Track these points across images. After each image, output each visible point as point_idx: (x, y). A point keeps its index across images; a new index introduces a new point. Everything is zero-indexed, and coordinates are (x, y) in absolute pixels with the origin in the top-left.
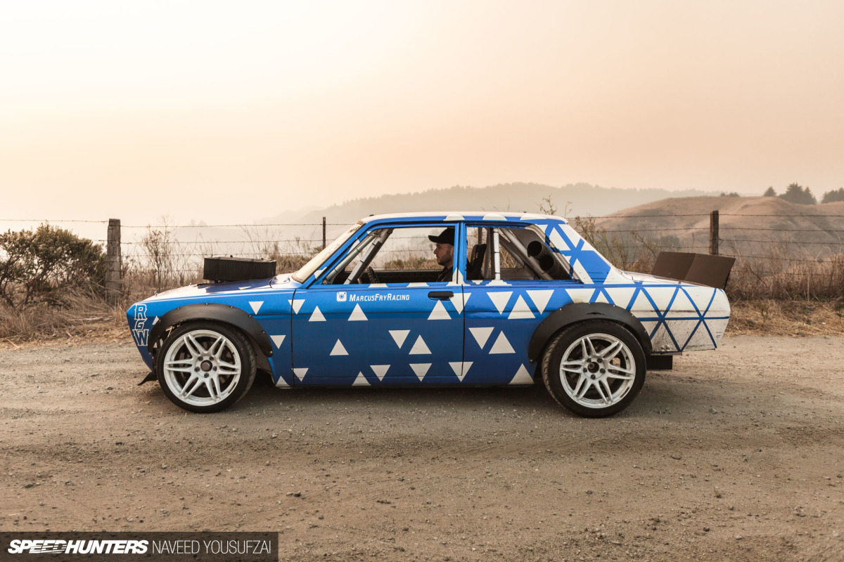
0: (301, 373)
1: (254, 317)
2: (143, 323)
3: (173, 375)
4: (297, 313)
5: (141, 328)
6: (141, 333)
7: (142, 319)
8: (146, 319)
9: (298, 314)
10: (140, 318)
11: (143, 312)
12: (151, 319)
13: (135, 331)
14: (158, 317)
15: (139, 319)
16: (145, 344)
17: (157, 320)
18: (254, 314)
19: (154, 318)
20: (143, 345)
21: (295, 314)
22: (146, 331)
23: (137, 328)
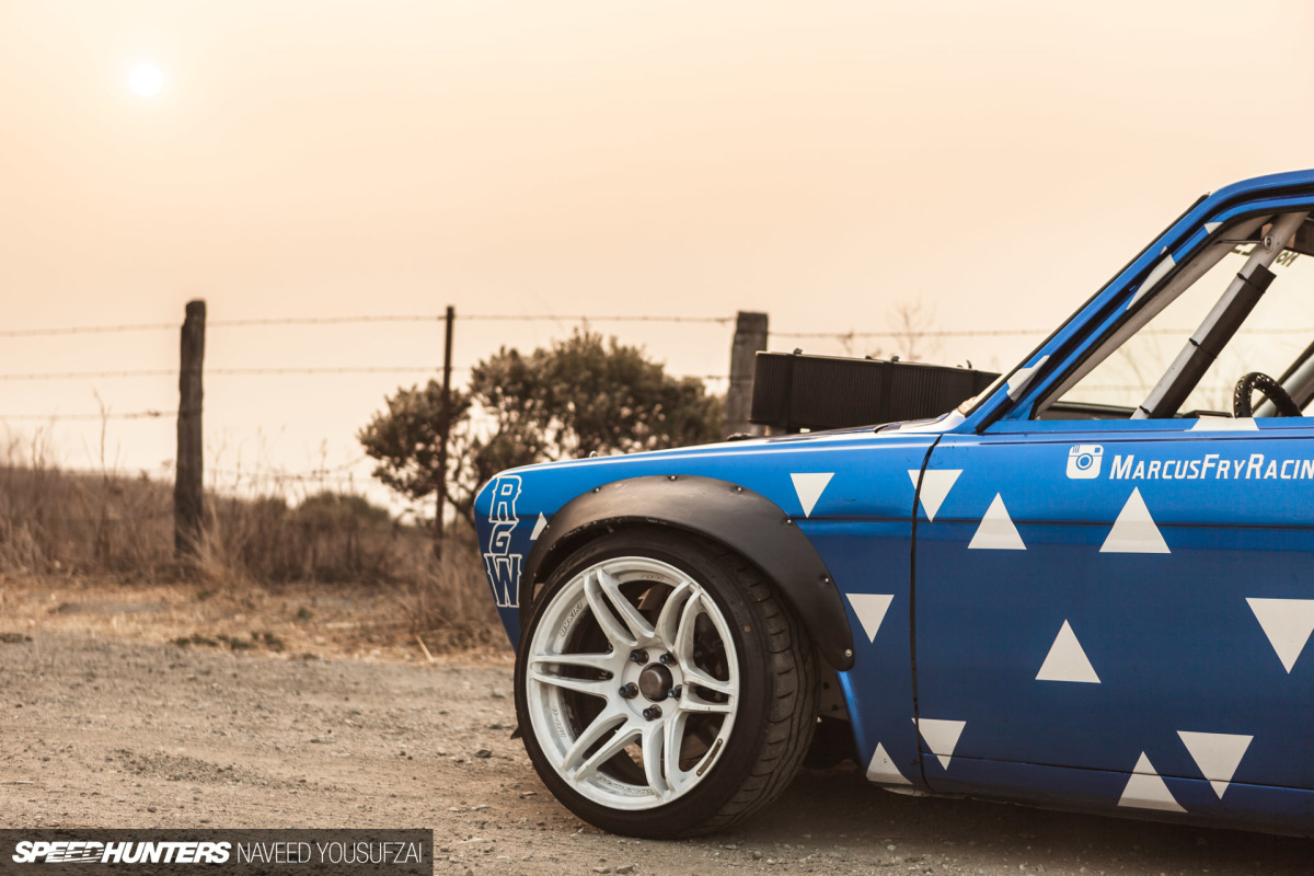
0: (942, 735)
1: (802, 526)
2: (507, 534)
3: (555, 701)
4: (931, 514)
5: (501, 550)
6: (503, 565)
7: (507, 522)
8: (515, 523)
9: (936, 519)
10: (503, 518)
11: (509, 499)
12: (528, 521)
13: (490, 558)
14: (546, 516)
15: (499, 522)
16: (513, 602)
17: (541, 523)
18: (802, 517)
19: (536, 518)
20: (508, 604)
21: (926, 519)
22: (515, 560)
23: (496, 550)
